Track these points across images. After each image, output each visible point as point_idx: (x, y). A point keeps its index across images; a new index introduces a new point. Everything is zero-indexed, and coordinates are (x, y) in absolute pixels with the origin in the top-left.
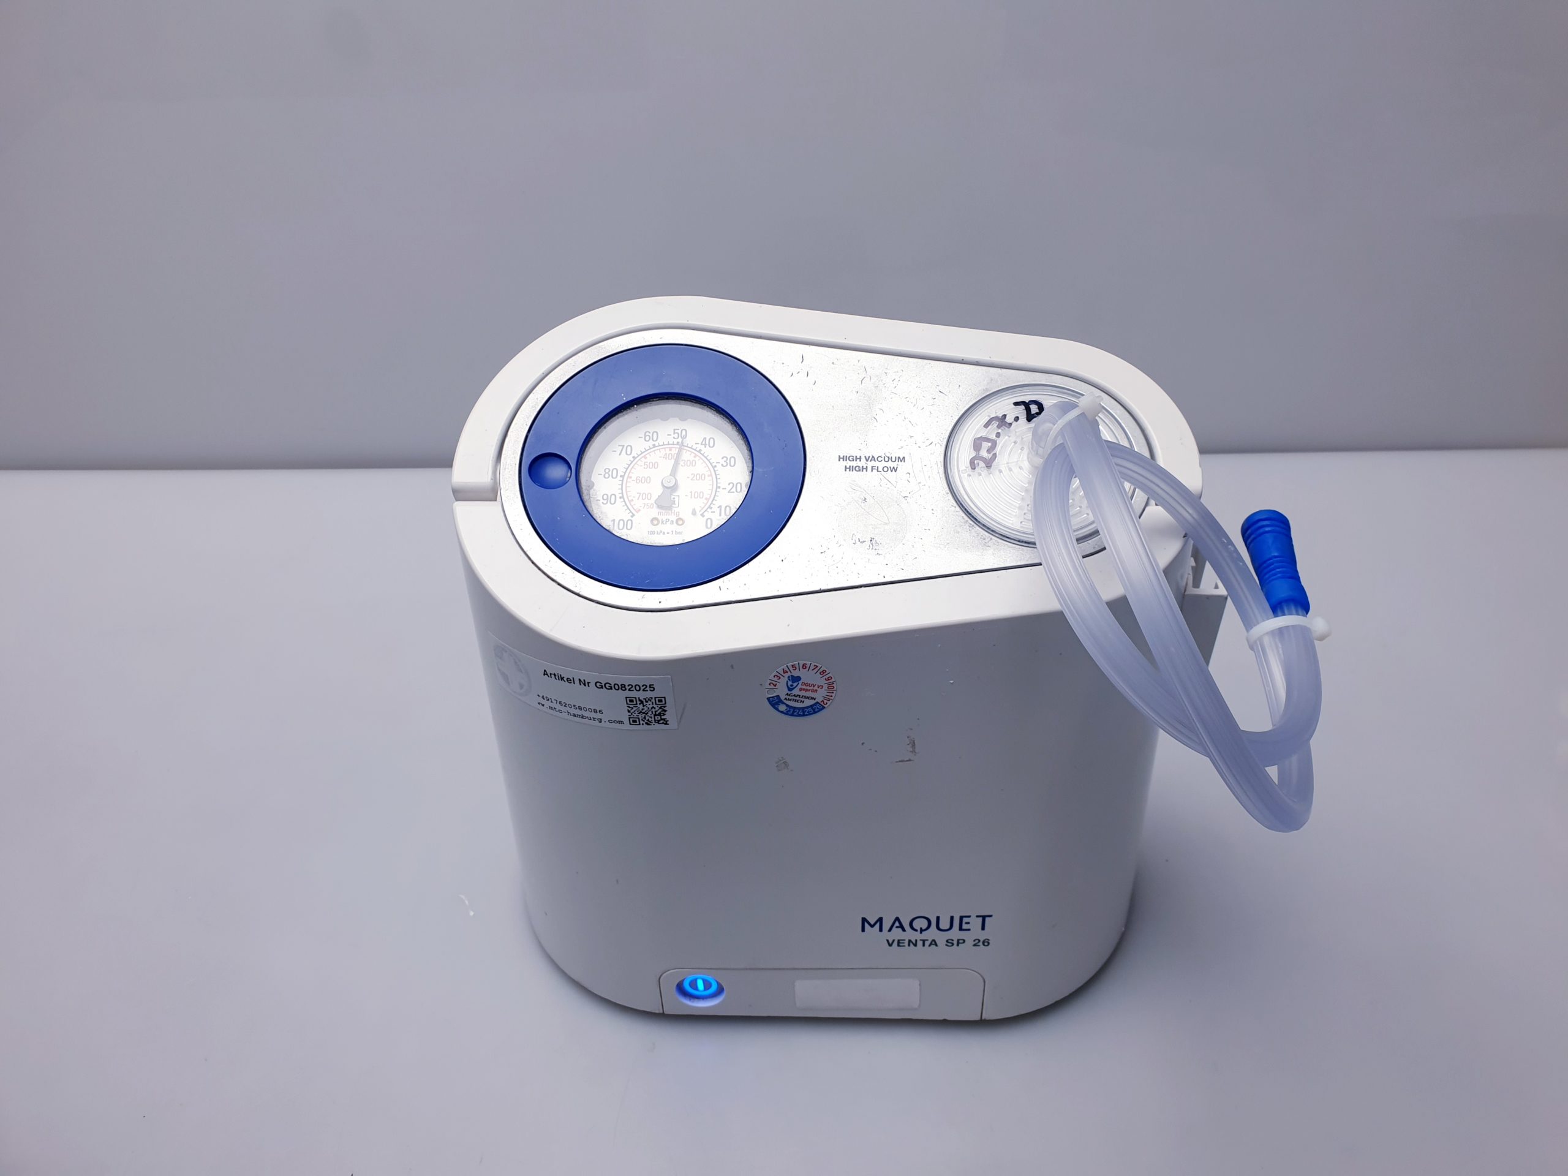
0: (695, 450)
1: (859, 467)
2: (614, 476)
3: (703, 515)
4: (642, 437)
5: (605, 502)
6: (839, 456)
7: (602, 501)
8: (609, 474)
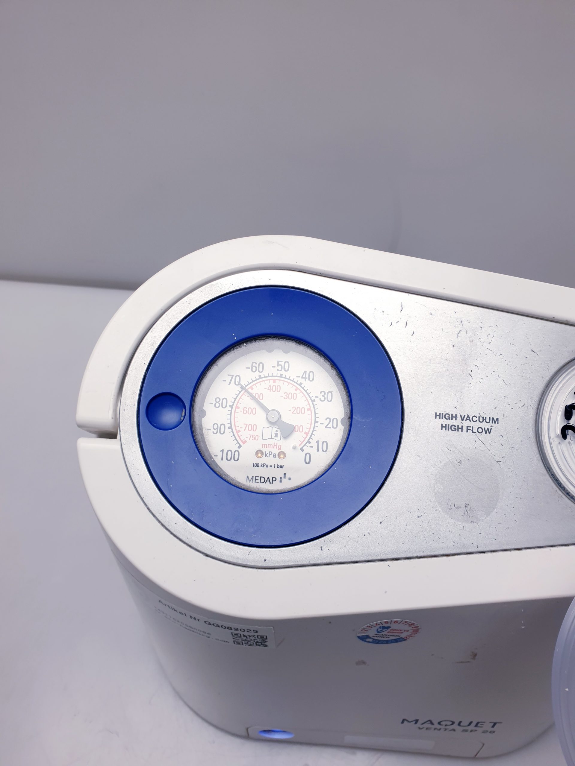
0: (296, 383)
1: (455, 426)
2: (224, 406)
3: (302, 450)
4: (249, 368)
5: (215, 431)
6: (436, 413)
7: (212, 430)
8: (219, 403)
